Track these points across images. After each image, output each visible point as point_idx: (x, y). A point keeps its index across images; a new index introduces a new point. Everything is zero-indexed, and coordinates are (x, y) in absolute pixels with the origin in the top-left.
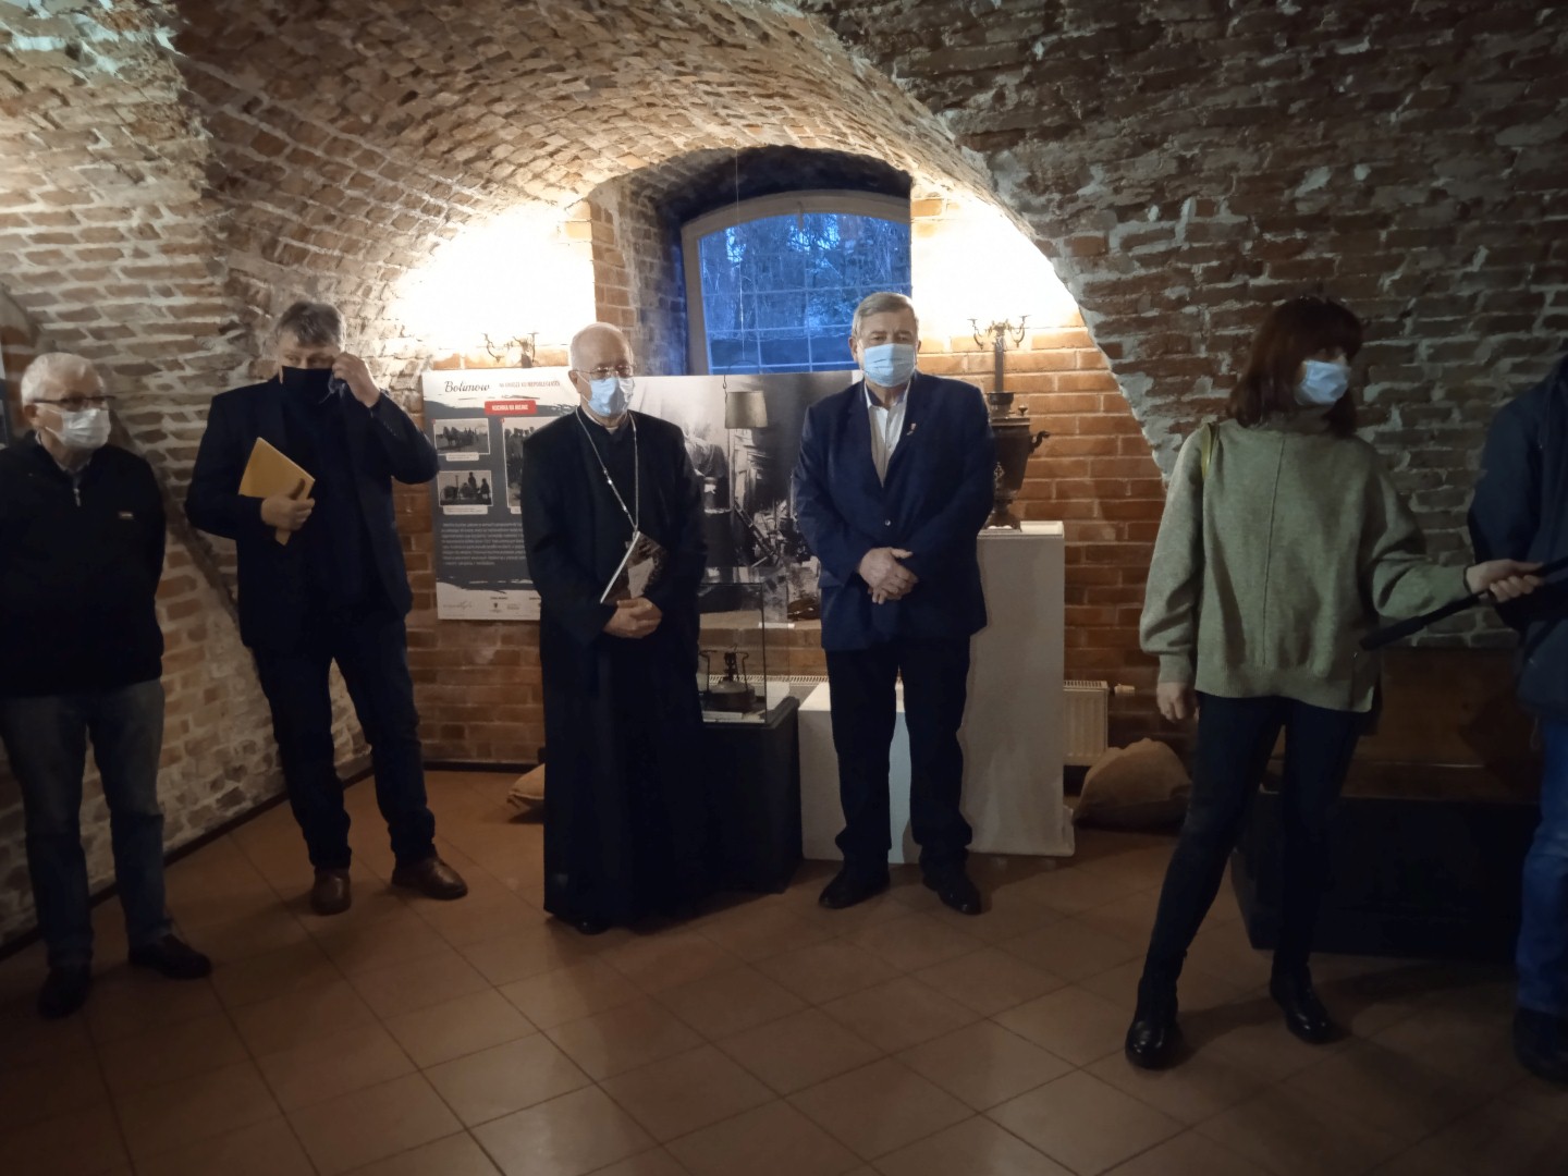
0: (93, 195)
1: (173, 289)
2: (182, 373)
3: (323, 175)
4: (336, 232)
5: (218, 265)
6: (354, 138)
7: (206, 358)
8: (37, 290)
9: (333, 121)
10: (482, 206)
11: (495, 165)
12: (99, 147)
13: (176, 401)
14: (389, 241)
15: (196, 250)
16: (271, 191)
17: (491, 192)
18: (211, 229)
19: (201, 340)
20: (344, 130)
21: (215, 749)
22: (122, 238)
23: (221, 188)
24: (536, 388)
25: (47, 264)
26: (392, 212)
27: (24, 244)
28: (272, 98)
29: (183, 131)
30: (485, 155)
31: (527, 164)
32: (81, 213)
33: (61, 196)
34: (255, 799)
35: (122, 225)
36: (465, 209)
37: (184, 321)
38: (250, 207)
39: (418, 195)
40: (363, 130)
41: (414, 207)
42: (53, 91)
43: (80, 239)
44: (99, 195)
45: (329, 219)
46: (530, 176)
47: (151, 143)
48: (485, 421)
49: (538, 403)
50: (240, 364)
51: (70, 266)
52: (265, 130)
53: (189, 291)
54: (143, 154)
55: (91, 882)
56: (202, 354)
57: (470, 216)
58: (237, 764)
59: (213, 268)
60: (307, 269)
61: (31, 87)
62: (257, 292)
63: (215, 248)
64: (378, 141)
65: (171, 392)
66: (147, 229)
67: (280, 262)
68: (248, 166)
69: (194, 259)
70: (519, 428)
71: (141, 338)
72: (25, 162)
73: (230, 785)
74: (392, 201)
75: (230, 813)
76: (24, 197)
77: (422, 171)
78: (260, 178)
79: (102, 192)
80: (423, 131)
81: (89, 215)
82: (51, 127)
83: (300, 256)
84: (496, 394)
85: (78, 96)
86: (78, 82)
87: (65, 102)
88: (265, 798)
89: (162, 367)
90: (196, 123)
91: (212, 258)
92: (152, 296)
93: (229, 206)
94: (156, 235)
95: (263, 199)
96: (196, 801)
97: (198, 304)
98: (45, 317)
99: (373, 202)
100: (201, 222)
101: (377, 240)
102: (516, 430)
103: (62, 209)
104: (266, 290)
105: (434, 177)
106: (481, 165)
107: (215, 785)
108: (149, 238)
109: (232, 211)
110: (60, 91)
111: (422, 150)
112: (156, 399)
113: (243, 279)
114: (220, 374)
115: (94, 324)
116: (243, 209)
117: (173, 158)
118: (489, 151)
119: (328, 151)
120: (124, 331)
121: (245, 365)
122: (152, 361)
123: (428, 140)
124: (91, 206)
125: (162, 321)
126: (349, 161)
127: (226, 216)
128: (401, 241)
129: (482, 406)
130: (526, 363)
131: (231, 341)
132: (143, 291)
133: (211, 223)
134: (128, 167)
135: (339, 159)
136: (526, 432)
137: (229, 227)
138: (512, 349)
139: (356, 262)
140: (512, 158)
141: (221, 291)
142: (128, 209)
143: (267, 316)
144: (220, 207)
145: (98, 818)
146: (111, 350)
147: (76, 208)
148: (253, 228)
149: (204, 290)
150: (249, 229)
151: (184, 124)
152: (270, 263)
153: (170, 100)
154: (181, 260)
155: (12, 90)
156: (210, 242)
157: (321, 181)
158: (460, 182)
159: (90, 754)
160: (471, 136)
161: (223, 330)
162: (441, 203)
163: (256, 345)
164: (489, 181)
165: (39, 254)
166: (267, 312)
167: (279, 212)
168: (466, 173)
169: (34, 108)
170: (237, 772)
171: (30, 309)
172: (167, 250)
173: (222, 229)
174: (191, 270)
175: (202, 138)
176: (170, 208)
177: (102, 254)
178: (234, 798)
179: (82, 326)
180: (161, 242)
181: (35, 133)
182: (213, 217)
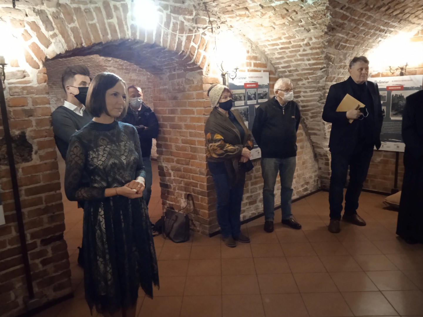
0: (296, 36)
1: (311, 59)
2: (308, 81)
3: (356, 24)
4: (355, 40)
5: (324, 51)
6: (366, 12)
7: (316, 76)
8: (278, 61)
9: (362, 8)
10: (397, 28)
11: (404, 15)
12: (302, 24)
13: (305, 88)
14: (368, 41)
15: (319, 48)
16: (342, 30)
17: (401, 23)
18: (324, 42)
19: (315, 72)
20: (366, 10)
21: (303, 177)
22: (301, 46)
23: (330, 31)
24: (404, 82)
25: (282, 55)
26: (371, 33)
27: (277, 50)
28: (349, 4)
29: (324, 17)
30: (402, 12)
31: (414, 13)
32: (292, 41)
33: (290, 37)
34: (311, 191)
35: (302, 43)
36: (392, 29)
37: (312, 67)
38: (335, 35)
39: (380, 27)
40: (370, 10)
41: (377, 31)
42: (295, 11)
43: (291, 48)
44: (298, 36)
45: (354, 36)
46: (414, 16)
47: (315, 21)
48: (386, 92)
49: (404, 86)
50: (324, 78)
51: (287, 55)
52: (345, 14)
53: (314, 59)
54: (312, 24)
55: (275, 204)
56: (314, 75)
57: (392, 31)
58: (308, 181)
59: (322, 52)
60: (345, 51)
61: (290, 11)
62: (332, 58)
63: (324, 47)
64: (373, 12)
65: (305, 86)
66: (308, 44)
67: (339, 50)
68: (338, 24)
69: (318, 51)
70: (397, 94)
71: (300, 72)
72: (283, 30)
73: (306, 186)
74: (372, 29)
75: (305, 193)
76: (280, 38)
77: (382, 19)
78: (340, 27)
79: (299, 35)
80: (386, 7)
81: (294, 42)
82: (291, 20)
83: (344, 47)
84: (390, 84)
85: (300, 11)
86: (302, 7)
87: (297, 13)
88: (313, 191)
89: (303, 79)
90: (328, 14)
91: (323, 50)
92: (305, 61)
93: (331, 35)
94: (310, 45)
95: (339, 33)
96: (298, 189)
97: (316, 62)
98: (278, 68)
99: (367, 30)
100: (322, 40)
101: (364, 41)
102: (396, 95)
103: (288, 41)
104: (334, 57)
105: (385, 21)
106: (401, 15)
107: (302, 186)
108: (308, 46)
109: (331, 37)
110: (296, 11)
111: (384, 13)
112: (300, 87)
113: (329, 55)
114: (318, 81)
115: (289, 69)
116: (333, 36)
117: (320, 24)
118: (404, 11)
119: (359, 17)
120: (297, 70)
121: (325, 78)
122: (302, 78)
123: (387, 10)
124: (296, 39)
125: (306, 68)
126: (364, 20)
127: (329, 38)
128: (371, 41)
129: (386, 87)
130: (402, 74)
131: (322, 72)
132: (303, 60)
133: (325, 41)
134: (307, 28)
135: (361, 19)
136: (399, 95)
137: (329, 42)
138: (398, 70)
139: (358, 47)
140: (410, 12)
141: (323, 58)
142: (304, 39)
143: (333, 65)
144: (328, 36)
145: (278, 189)
146: (292, 75)
147: (292, 40)
148: (335, 41)
149: (319, 58)
150: (334, 41)
151: (325, 15)
152: (336, 50)
153: (324, 9)
154: (314, 51)
155: (286, 12)
156: (323, 46)
157: (355, 26)
158: (393, 22)
159: (278, 174)
160: (400, 7)
161: (321, 69)
162: (386, 28)
163: (329, 73)
164: (401, 20)
165: (280, 52)
166: (333, 63)
167: (342, 36)
168: (395, 18)
169: (289, 16)
170: (307, 183)
171: (275, 66)
172: (311, 49)
173: (327, 42)
174: (317, 54)
175: (329, 18)
176: (315, 38)
177: (295, 51)
178: (306, 190)
179: (286, 70)
180: (311, 47)
181: (287, 22)
182: (326, 39)
